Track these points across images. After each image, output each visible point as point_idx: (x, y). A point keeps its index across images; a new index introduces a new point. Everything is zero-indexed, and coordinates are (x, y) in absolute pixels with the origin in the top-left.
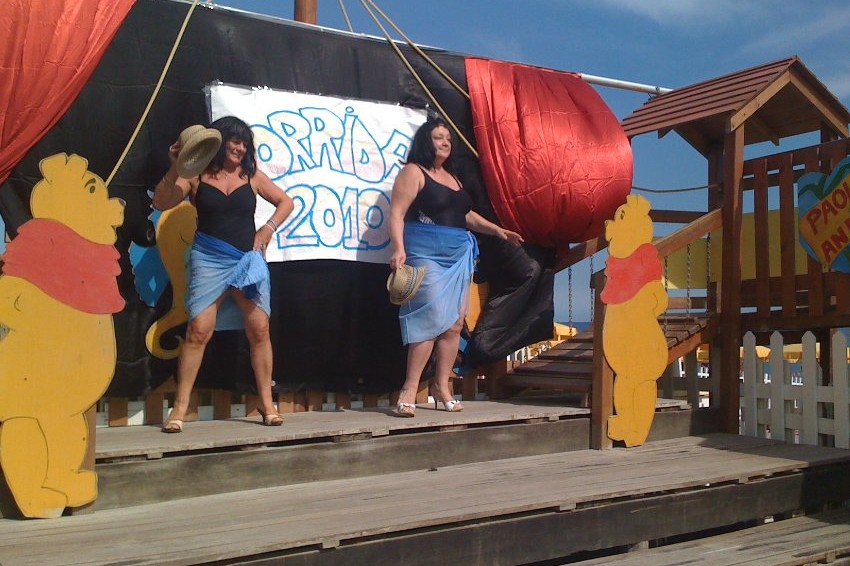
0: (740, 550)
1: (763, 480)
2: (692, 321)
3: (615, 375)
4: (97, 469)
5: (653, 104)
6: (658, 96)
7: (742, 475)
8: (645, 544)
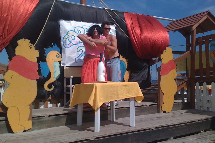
0: (196, 139)
1: (202, 121)
2: (183, 79)
3: (163, 94)
4: (32, 120)
5: (172, 24)
6: (173, 21)
7: (197, 120)
8: (172, 138)
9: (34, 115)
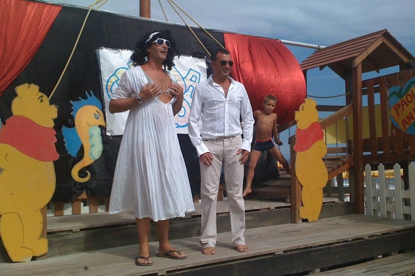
0: (365, 272)
1: (376, 237)
2: (340, 159)
3: (302, 186)
4: (48, 237)
5: (317, 54)
6: (319, 50)
7: (365, 235)
9: (51, 227)
